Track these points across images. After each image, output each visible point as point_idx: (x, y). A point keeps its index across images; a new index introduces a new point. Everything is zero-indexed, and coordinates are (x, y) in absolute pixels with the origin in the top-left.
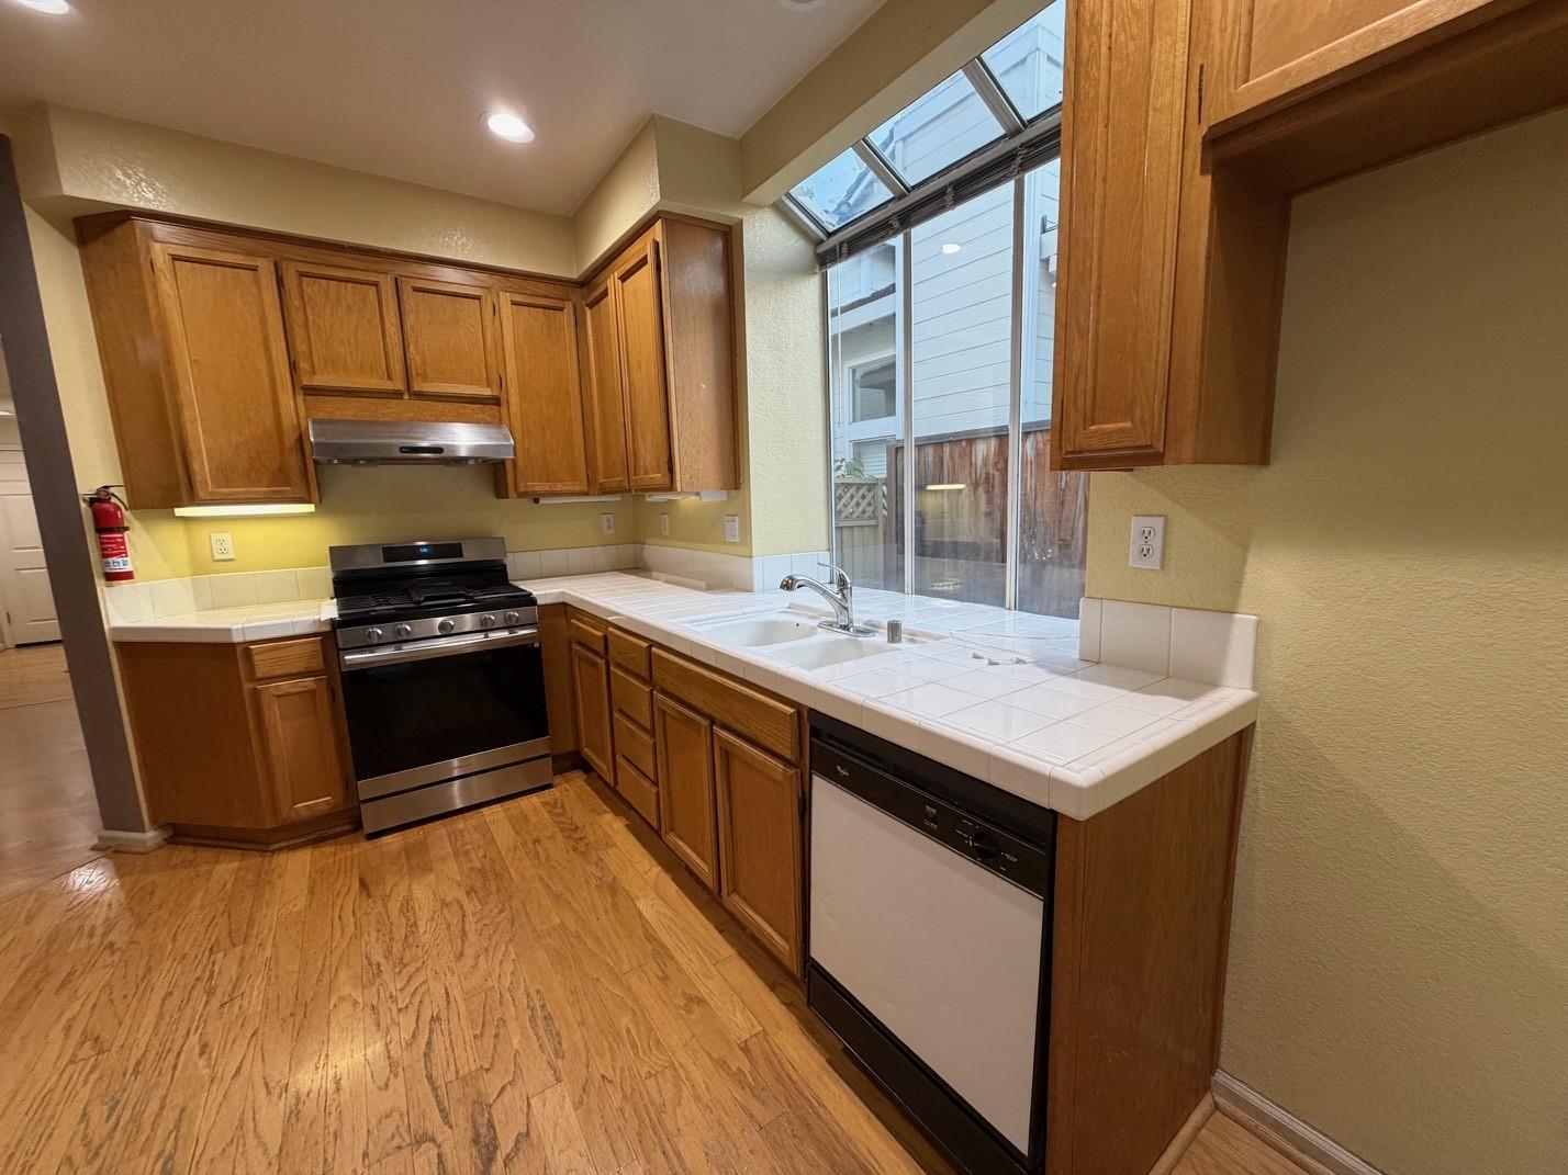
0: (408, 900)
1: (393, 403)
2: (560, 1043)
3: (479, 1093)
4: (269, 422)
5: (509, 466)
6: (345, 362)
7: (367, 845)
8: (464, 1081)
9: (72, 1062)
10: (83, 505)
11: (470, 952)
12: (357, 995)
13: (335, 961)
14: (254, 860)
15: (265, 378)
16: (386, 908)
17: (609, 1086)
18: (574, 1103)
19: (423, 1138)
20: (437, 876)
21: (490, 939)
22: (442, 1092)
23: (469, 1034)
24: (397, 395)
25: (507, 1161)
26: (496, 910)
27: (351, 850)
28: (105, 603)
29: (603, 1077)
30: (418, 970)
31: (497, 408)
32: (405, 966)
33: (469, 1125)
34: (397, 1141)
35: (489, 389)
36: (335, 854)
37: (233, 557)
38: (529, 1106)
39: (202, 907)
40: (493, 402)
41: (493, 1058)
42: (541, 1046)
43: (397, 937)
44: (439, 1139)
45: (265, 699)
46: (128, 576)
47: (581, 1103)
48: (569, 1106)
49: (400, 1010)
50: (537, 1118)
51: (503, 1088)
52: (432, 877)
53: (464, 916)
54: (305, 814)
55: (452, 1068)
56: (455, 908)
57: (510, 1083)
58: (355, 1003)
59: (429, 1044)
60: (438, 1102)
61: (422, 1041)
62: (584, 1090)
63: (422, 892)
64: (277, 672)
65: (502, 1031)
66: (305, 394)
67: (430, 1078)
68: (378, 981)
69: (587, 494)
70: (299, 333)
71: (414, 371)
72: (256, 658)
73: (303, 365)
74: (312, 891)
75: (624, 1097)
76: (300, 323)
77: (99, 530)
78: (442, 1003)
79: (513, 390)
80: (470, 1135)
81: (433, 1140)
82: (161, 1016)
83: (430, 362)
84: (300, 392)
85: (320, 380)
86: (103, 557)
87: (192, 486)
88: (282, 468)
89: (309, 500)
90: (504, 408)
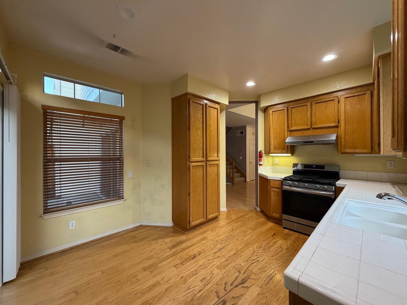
0: (277, 242)
1: (308, 131)
2: (268, 284)
3: (251, 275)
4: (283, 138)
6: (298, 124)
7: (282, 229)
8: (251, 272)
9: (229, 230)
10: (258, 153)
11: (275, 257)
12: (255, 248)
13: (258, 242)
14: (266, 221)
16: (272, 240)
17: (265, 299)
18: (258, 293)
19: (240, 272)
20: (285, 242)
21: (280, 259)
22: (248, 270)
23: (259, 267)
24: (309, 129)
25: (243, 287)
26: (287, 256)
27: (279, 228)
28: (259, 169)
29: (267, 296)
30: (265, 252)
32: (264, 250)
33: (245, 277)
34: (237, 269)
35: (334, 124)
36: (276, 227)
37: (278, 163)
38: (253, 285)
39: (255, 223)
40: (336, 127)
41: (257, 274)
42: (265, 281)
43: (268, 245)
44: (240, 274)
45: (271, 191)
46: (262, 165)
47: (259, 294)
48: (257, 292)
49: (256, 255)
50: (252, 288)
51: (253, 279)
52: (285, 241)
53: (281, 251)
54: (274, 216)
55: (252, 269)
56: (282, 249)
57: (255, 279)
58: (254, 249)
59: (254, 263)
60: (246, 270)
61: (254, 261)
62: (262, 294)
63: (280, 242)
64: (273, 186)
65: (263, 272)
67: (249, 267)
68: (259, 249)
70: (290, 120)
71: (313, 123)
72: (271, 183)
73: (290, 126)
74: (267, 230)
75: (265, 303)
76: (290, 118)
77: (260, 157)
78: (262, 260)
79: (343, 123)
80: (243, 278)
81: (240, 273)
82: (238, 232)
83: (318, 120)
84: (289, 131)
85: (293, 129)
86: (259, 161)
87: (271, 150)
88: (284, 147)
89: (288, 153)
90: (339, 129)
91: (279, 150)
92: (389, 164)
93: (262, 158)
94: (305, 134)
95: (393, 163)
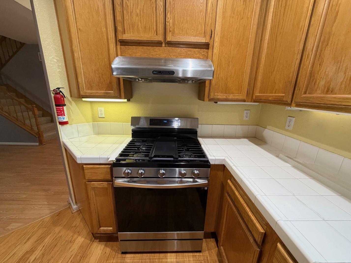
1: (157, 49)
4: (105, 58)
5: (207, 83)
6: (138, 26)
15: (105, 37)
24: (159, 44)
28: (60, 132)
31: (206, 50)
35: (204, 39)
37: (104, 116)
40: (205, 47)
45: (89, 188)
46: (66, 123)
54: (103, 232)
64: (93, 178)
66: (121, 45)
69: (244, 101)
71: (168, 29)
76: (119, 3)
77: (56, 105)
79: (217, 39)
83: (177, 23)
84: (119, 43)
85: (127, 37)
86: (58, 115)
87: (81, 89)
88: (110, 83)
89: (120, 98)
90: (210, 50)
91: (100, 89)
92: (245, 114)
93: (65, 107)
94: (152, 55)
95: (249, 112)
